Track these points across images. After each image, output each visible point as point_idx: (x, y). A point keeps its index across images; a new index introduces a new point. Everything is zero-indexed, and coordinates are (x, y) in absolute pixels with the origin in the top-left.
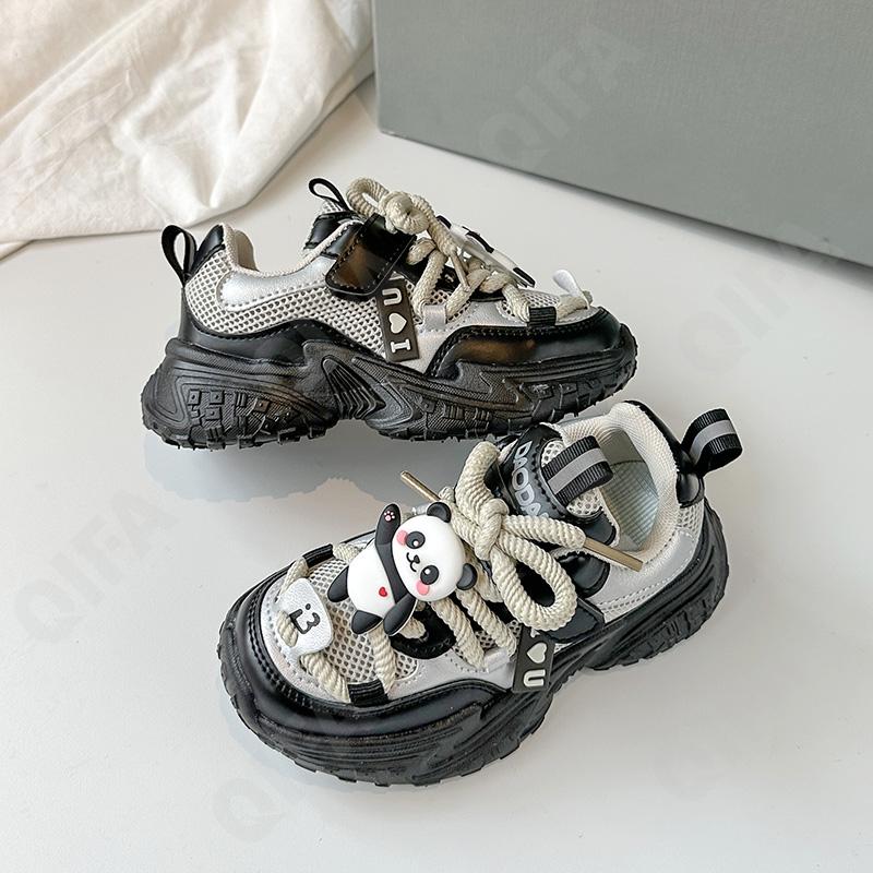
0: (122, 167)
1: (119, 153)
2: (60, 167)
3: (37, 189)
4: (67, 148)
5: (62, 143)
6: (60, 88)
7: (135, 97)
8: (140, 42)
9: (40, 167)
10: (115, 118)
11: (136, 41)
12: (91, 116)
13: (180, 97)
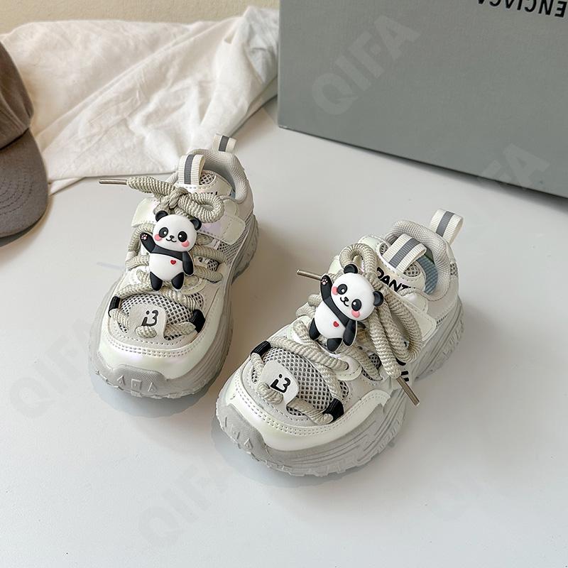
0: (135, 140)
1: (133, 134)
2: (100, 140)
3: (87, 150)
4: (104, 129)
5: (101, 127)
6: (100, 98)
7: (142, 104)
8: (145, 75)
9: (89, 139)
10: (131, 115)
11: (142, 76)
12: (117, 113)
13: (167, 105)
